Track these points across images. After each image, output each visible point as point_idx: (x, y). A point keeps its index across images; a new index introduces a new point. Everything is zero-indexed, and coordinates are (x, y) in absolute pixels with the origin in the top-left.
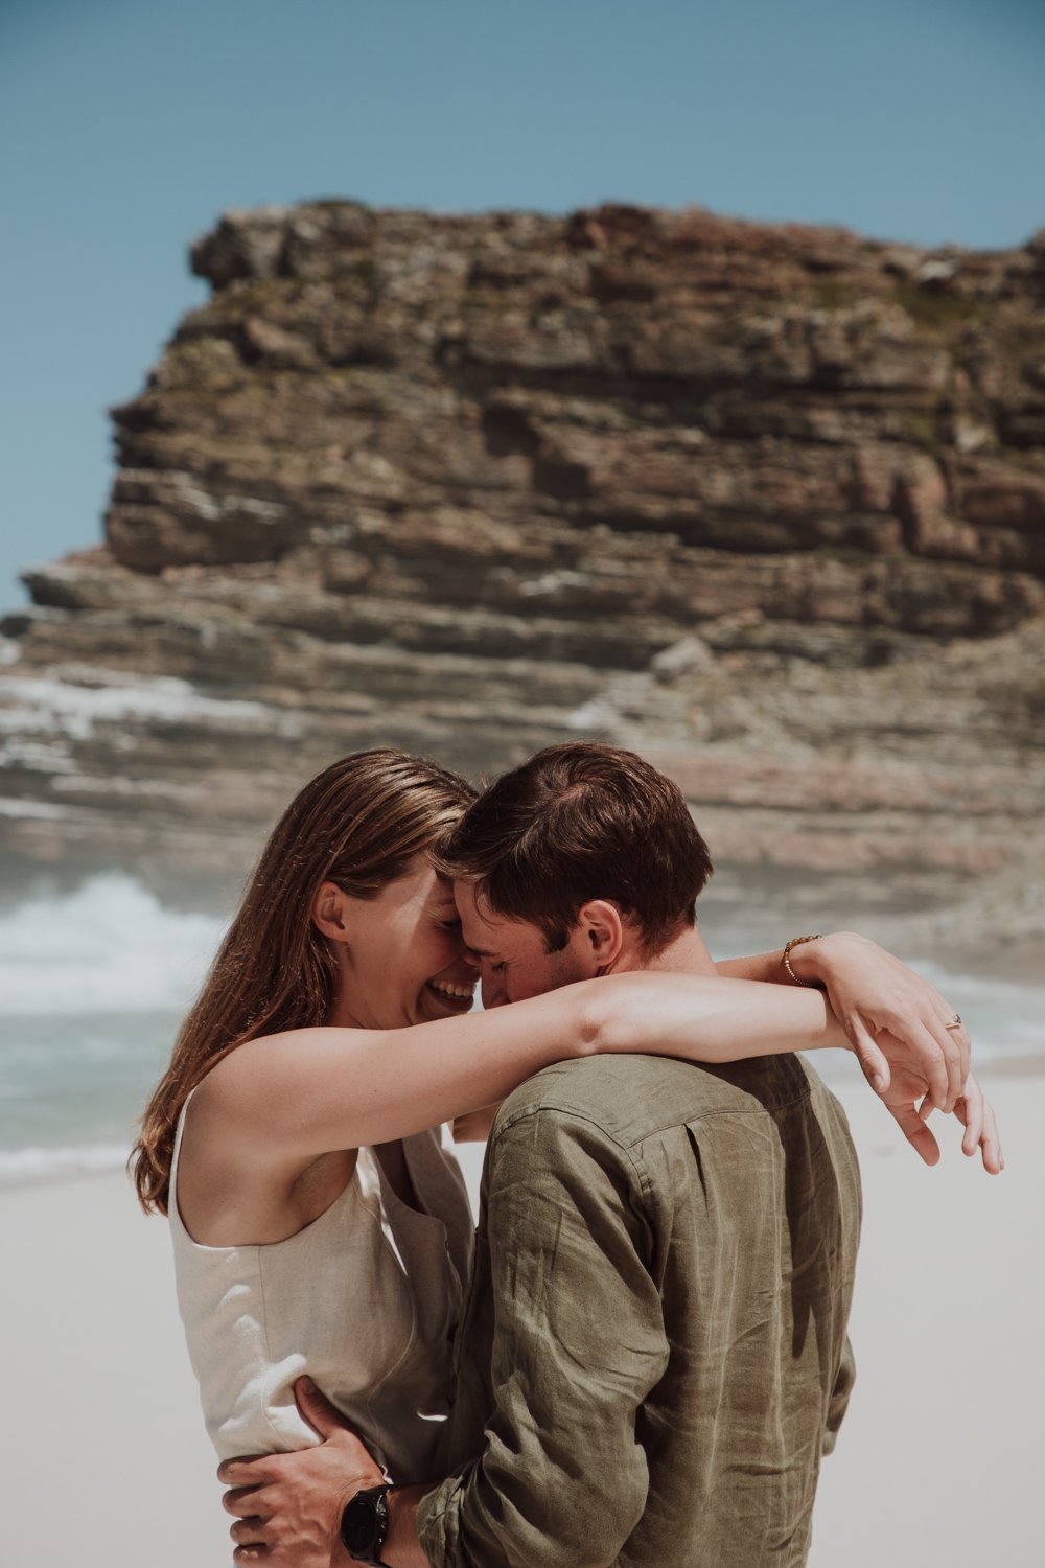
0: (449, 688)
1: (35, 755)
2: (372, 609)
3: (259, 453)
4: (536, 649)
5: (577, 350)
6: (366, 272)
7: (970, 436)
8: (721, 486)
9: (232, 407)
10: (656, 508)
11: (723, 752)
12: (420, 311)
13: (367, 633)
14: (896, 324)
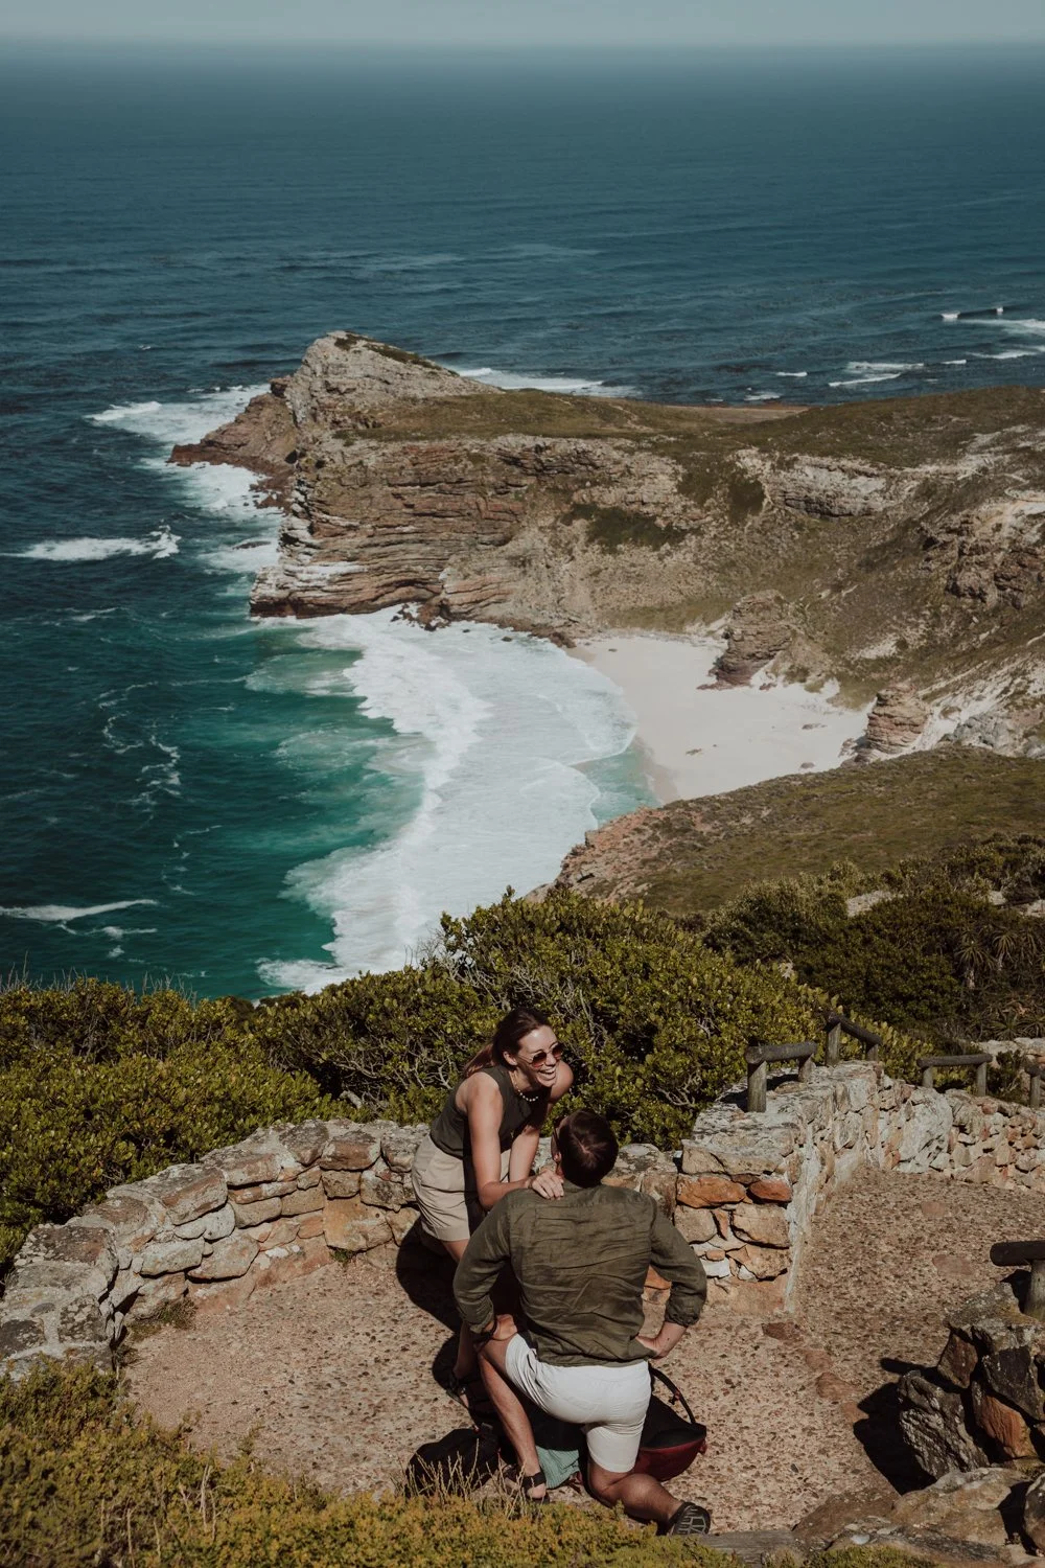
0: (393, 553)
1: (319, 583)
2: (376, 540)
3: (349, 510)
4: (407, 542)
5: (409, 479)
6: (361, 463)
7: (490, 494)
8: (440, 506)
9: (341, 500)
10: (427, 511)
11: (467, 581)
12: (375, 472)
13: (376, 545)
14: (471, 467)
